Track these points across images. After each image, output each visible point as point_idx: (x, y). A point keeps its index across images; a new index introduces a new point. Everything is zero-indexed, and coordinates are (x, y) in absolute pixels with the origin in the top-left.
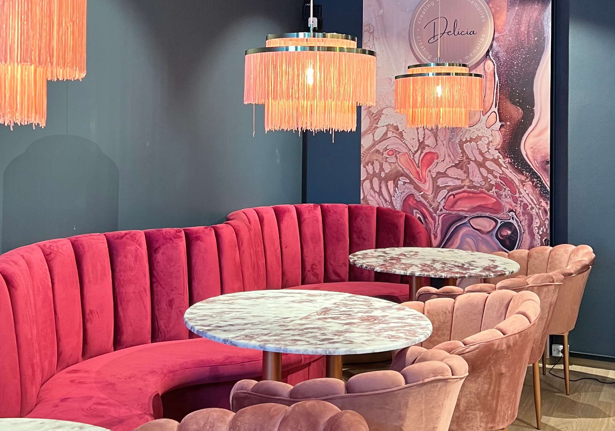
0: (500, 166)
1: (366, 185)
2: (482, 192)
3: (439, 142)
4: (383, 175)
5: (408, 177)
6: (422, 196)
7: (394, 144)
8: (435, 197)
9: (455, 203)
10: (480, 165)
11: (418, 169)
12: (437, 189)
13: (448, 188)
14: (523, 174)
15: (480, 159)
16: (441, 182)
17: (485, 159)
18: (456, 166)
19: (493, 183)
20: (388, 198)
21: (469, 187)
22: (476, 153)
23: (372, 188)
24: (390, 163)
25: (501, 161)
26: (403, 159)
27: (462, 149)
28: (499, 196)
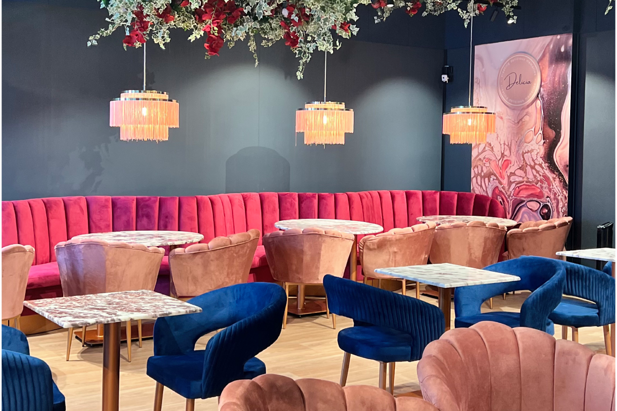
0: (543, 168)
1: (474, 180)
2: (533, 185)
3: (512, 153)
4: (483, 174)
5: (495, 176)
6: (502, 187)
7: (489, 155)
8: (509, 188)
9: (519, 192)
10: (533, 168)
11: (501, 171)
12: (510, 183)
13: (516, 183)
14: (554, 173)
15: (532, 164)
16: (512, 179)
17: (535, 164)
18: (520, 168)
19: (539, 179)
20: (485, 189)
21: (526, 182)
22: (531, 160)
23: (477, 183)
24: (486, 167)
25: (543, 165)
26: (493, 164)
27: (523, 157)
28: (542, 187)
